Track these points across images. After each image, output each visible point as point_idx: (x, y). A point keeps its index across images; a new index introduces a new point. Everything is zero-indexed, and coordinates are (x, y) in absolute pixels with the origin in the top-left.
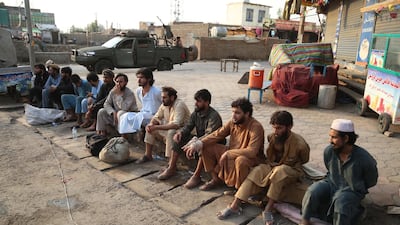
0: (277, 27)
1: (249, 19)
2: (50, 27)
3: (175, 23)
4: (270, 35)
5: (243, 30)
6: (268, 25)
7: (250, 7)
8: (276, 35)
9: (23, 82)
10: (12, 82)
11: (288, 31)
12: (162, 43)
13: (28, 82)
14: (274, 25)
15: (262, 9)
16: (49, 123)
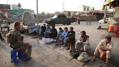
0: (93, 12)
1: (85, 10)
2: (34, 13)
3: (64, 11)
4: (92, 14)
5: (84, 13)
6: (91, 11)
7: (85, 7)
8: (93, 14)
9: (38, 30)
10: (35, 30)
11: (96, 13)
12: (68, 17)
13: (39, 29)
14: (92, 12)
15: (88, 7)
16: (49, 43)
